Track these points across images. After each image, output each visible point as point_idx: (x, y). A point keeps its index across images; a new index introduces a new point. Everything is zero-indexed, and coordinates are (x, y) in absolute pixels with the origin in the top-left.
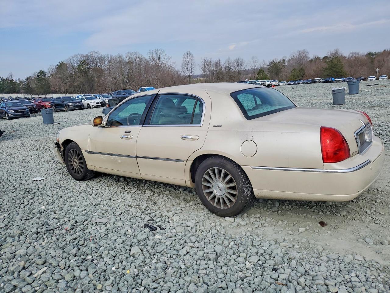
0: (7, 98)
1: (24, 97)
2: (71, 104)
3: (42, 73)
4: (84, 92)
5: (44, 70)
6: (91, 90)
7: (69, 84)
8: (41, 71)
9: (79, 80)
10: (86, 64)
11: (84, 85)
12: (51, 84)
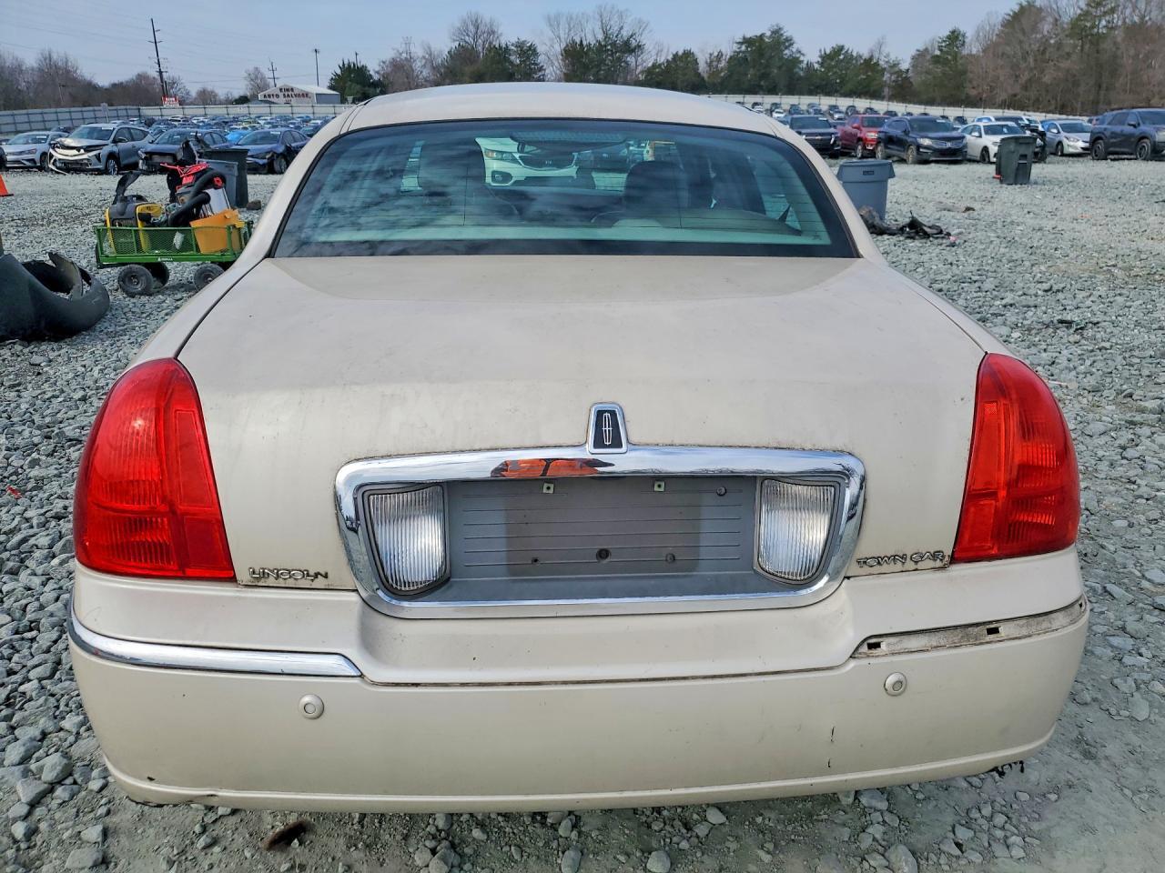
0: (844, 109)
1: (885, 110)
2: (926, 142)
3: (955, 37)
4: (1069, 109)
5: (962, 29)
6: (1096, 103)
7: (1025, 77)
8: (953, 32)
9: (1065, 64)
10: (1106, 9)
11: (1076, 84)
12: (971, 75)
